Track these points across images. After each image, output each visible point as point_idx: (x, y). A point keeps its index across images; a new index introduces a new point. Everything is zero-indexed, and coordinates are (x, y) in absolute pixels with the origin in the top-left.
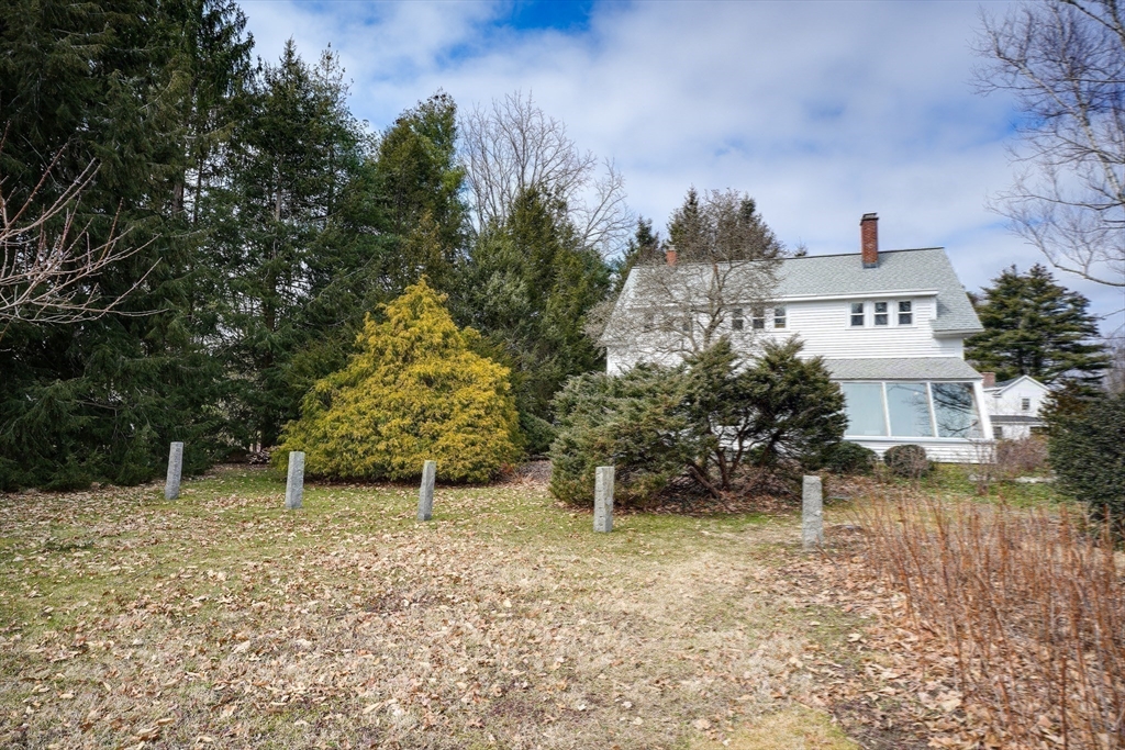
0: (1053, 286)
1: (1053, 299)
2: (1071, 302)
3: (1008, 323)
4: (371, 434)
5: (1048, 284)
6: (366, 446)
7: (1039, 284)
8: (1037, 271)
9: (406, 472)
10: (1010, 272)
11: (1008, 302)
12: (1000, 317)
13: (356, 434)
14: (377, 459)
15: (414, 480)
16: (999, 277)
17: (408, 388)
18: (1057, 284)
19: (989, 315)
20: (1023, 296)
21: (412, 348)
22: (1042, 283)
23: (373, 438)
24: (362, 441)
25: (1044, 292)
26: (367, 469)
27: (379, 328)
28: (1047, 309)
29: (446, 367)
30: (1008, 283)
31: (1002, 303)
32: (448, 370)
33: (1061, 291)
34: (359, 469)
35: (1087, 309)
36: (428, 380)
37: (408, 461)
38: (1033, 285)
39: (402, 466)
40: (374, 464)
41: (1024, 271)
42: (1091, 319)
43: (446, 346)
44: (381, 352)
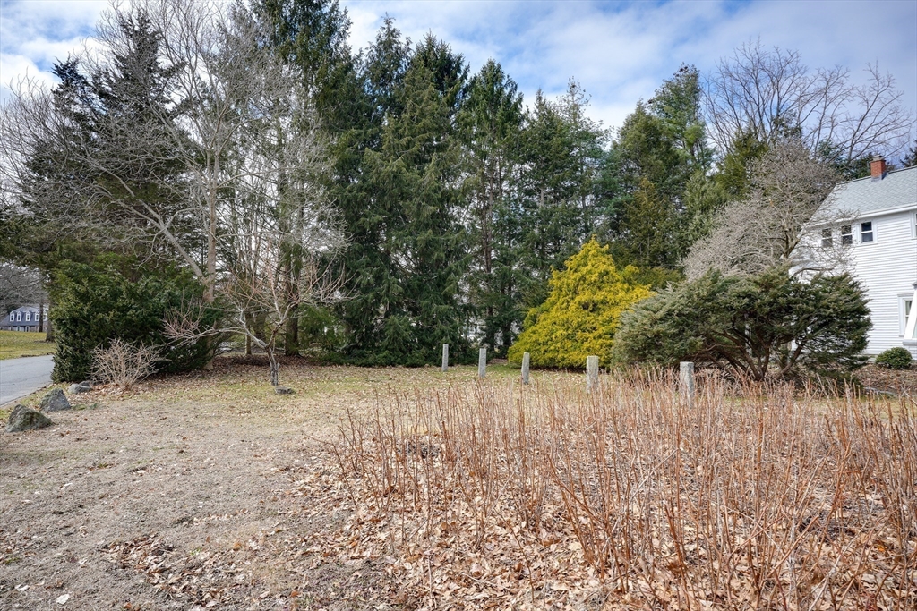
4: (548, 340)
6: (546, 347)
9: (565, 363)
13: (541, 341)
14: (550, 355)
15: (580, 369)
17: (574, 314)
21: (578, 285)
23: (549, 342)
24: (544, 344)
27: (560, 275)
29: (599, 297)
32: (602, 298)
34: (542, 361)
36: (585, 306)
37: (566, 356)
39: (563, 359)
40: (549, 358)
43: (603, 282)
44: (561, 289)
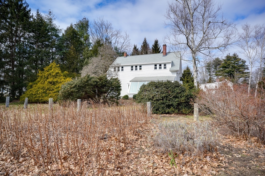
0: (239, 58)
1: (238, 61)
2: (242, 62)
3: (227, 67)
4: (36, 93)
5: (237, 57)
6: (35, 96)
7: (235, 58)
8: (235, 55)
9: (42, 101)
10: (228, 55)
11: (227, 62)
12: (225, 66)
13: (34, 93)
14: (37, 98)
16: (226, 56)
17: (46, 85)
18: (240, 58)
19: (223, 65)
20: (231, 61)
21: (48, 76)
22: (236, 58)
23: (37, 94)
25: (236, 59)
26: (35, 100)
27: (42, 72)
28: (236, 64)
29: (55, 80)
30: (228, 58)
31: (226, 62)
33: (240, 59)
34: (33, 101)
35: (245, 64)
36: (51, 83)
37: (43, 99)
38: (233, 58)
39: (42, 99)
40: (37, 99)
41: (231, 55)
42: (247, 66)
43: (57, 76)
44: (42, 77)
